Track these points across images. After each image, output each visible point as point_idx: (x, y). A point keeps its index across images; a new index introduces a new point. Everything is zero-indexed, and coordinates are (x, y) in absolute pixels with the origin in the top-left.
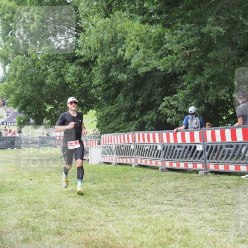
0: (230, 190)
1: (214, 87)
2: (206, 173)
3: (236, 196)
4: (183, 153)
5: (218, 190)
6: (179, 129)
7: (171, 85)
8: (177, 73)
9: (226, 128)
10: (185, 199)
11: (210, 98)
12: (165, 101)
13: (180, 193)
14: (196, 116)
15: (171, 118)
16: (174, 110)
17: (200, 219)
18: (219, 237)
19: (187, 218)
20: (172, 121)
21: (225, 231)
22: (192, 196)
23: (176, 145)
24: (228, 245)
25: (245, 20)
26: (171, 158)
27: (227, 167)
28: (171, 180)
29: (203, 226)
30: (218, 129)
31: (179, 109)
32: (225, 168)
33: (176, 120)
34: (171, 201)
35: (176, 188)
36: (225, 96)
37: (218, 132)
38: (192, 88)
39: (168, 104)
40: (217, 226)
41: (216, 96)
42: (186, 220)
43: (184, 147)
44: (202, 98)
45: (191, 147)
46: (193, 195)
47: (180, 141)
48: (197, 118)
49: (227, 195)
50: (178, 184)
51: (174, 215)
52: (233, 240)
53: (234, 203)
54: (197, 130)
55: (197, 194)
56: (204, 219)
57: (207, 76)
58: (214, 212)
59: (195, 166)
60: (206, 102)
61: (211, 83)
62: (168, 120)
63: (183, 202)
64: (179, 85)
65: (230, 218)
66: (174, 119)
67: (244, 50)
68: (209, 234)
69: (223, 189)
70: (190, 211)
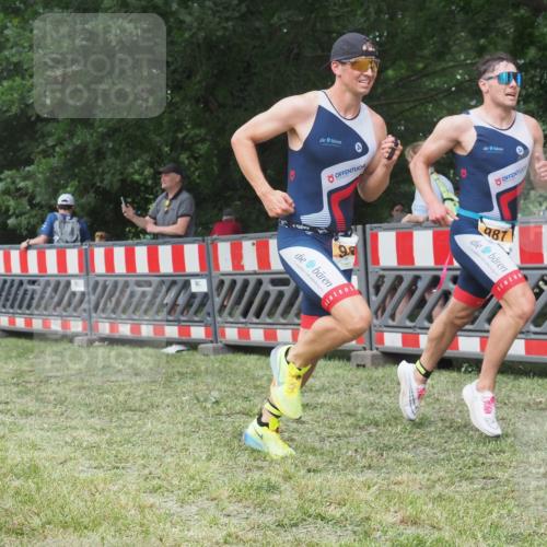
0: (138, 379)
1: (116, 154)
2: (91, 343)
3: (152, 391)
4: (42, 298)
5: (113, 379)
6: (32, 241)
7: (20, 145)
8: (33, 119)
9: (138, 244)
10: (37, 400)
11: (108, 177)
12: (5, 179)
13: (29, 386)
14: (73, 215)
15: (17, 217)
16: (24, 201)
17: (66, 443)
18: (105, 481)
19: (38, 441)
20: (19, 224)
21: (118, 468)
22: (54, 393)
23: (25, 279)
24: (122, 497)
25: (183, 11)
26: (12, 307)
27: (136, 329)
28: (11, 357)
29: (71, 459)
30: (120, 246)
31: (38, 200)
32: (132, 330)
33: (29, 223)
34: (7, 403)
35: (21, 374)
36: (141, 174)
37: (119, 252)
38: (66, 153)
39: (12, 187)
40: (103, 458)
41: (122, 174)
42: (34, 447)
43: (42, 284)
44: (90, 178)
45: (58, 283)
46: (57, 389)
47: (33, 268)
48: (75, 219)
49: (132, 390)
50: (25, 366)
51: (8, 435)
52: (134, 487)
53: (145, 407)
54: (74, 247)
55: (67, 387)
56: (76, 443)
57: (100, 130)
58: (98, 427)
59: (65, 325)
60: (98, 184)
61: (111, 145)
62: (11, 222)
63: (32, 406)
64: (39, 145)
65: (132, 440)
66: (24, 220)
67: (185, 75)
68: (82, 476)
69: (125, 377)
70: (46, 426)
